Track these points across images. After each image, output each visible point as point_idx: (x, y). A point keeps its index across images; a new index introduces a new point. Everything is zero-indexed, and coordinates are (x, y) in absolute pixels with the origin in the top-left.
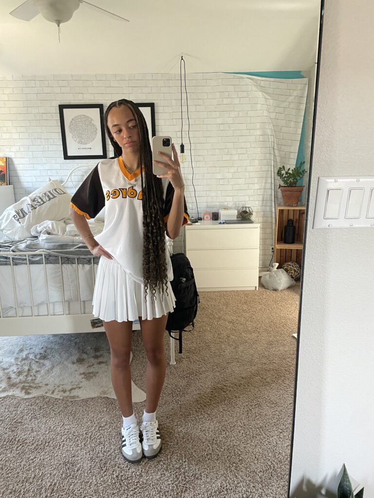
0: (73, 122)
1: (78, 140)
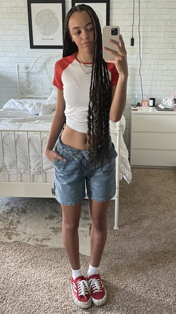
0: (39, 16)
1: (42, 31)
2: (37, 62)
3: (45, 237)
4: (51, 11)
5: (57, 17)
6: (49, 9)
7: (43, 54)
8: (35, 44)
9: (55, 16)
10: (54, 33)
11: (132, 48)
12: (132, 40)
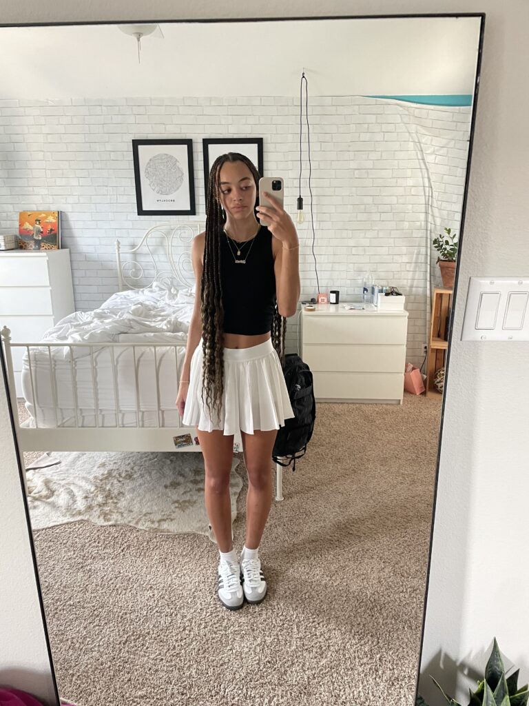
0: (151, 164)
1: (157, 189)
2: (149, 236)
3: (165, 517)
4: (171, 157)
5: (180, 166)
6: (167, 155)
7: (158, 223)
8: (145, 208)
9: (178, 164)
10: (175, 191)
11: (300, 213)
12: (300, 200)
